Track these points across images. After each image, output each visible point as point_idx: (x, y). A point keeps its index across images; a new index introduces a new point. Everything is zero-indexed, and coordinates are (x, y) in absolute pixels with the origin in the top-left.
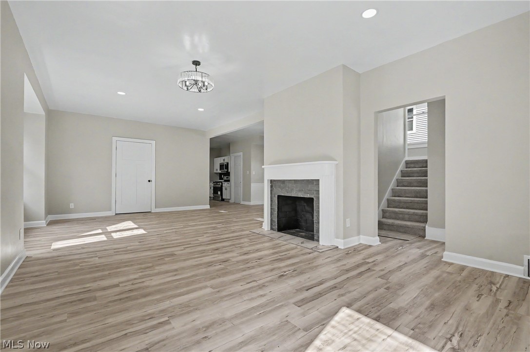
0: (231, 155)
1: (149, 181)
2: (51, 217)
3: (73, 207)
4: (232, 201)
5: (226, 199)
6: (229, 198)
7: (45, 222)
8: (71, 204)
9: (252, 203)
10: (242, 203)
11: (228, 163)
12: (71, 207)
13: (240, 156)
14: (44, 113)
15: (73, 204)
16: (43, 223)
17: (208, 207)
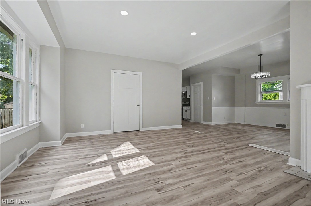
0: (191, 85)
1: (138, 105)
2: (67, 135)
3: (83, 127)
4: (192, 120)
5: (186, 119)
6: (189, 118)
7: (60, 141)
8: (81, 124)
9: (213, 123)
10: (202, 122)
11: (186, 92)
12: (82, 127)
13: (201, 85)
14: (58, 46)
15: (83, 124)
16: (59, 142)
17: (180, 126)
